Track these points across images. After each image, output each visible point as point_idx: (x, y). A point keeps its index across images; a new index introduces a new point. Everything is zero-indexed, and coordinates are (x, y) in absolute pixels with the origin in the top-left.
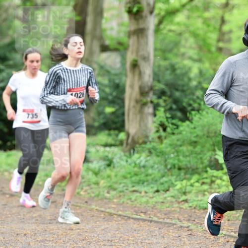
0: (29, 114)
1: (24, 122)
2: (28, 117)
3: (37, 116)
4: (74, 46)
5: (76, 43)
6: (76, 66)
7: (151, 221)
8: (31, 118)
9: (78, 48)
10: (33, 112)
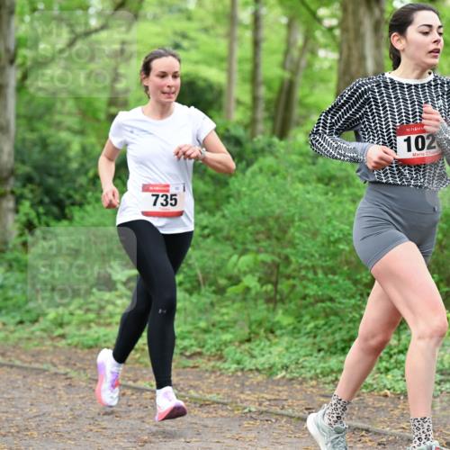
0: (157, 196)
2: (155, 204)
3: (176, 200)
4: (426, 34)
5: (430, 26)
6: (420, 76)
7: (12, 367)
8: (162, 204)
9: (435, 42)
10: (168, 191)
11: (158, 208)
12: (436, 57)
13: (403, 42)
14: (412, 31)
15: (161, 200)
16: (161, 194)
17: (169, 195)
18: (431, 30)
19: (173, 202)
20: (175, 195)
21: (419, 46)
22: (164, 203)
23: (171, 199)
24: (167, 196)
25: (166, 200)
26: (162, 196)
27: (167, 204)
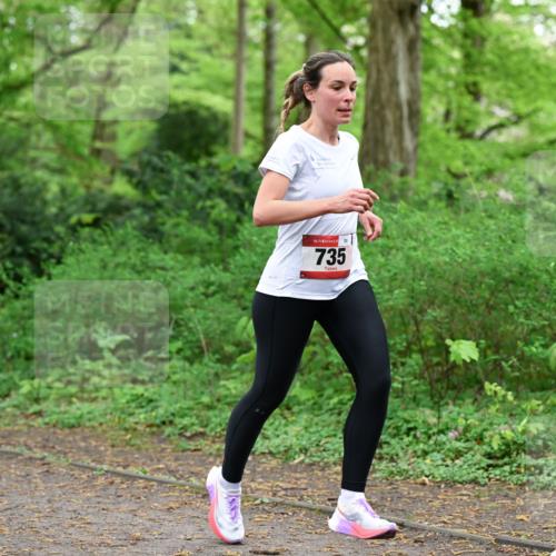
0: (323, 252)
1: (305, 275)
2: (319, 262)
3: (344, 255)
8: (328, 262)
10: (336, 245)
11: (323, 268)
15: (327, 257)
16: (328, 249)
17: (337, 249)
19: (341, 259)
20: (344, 249)
22: (331, 260)
23: (339, 256)
24: (334, 251)
25: (333, 257)
26: (329, 252)
27: (333, 263)
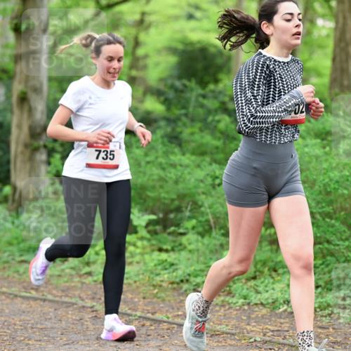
0: (100, 151)
1: (89, 166)
2: (97, 158)
3: (113, 155)
4: (288, 21)
5: (291, 14)
8: (103, 158)
9: (296, 26)
10: (108, 148)
11: (100, 161)
12: (298, 38)
13: (271, 28)
14: (277, 19)
15: (102, 155)
16: (103, 150)
17: (109, 151)
18: (293, 18)
20: (114, 151)
21: (284, 31)
22: (105, 157)
23: (110, 155)
24: (107, 152)
25: (106, 155)
26: (104, 152)
27: (107, 159)
